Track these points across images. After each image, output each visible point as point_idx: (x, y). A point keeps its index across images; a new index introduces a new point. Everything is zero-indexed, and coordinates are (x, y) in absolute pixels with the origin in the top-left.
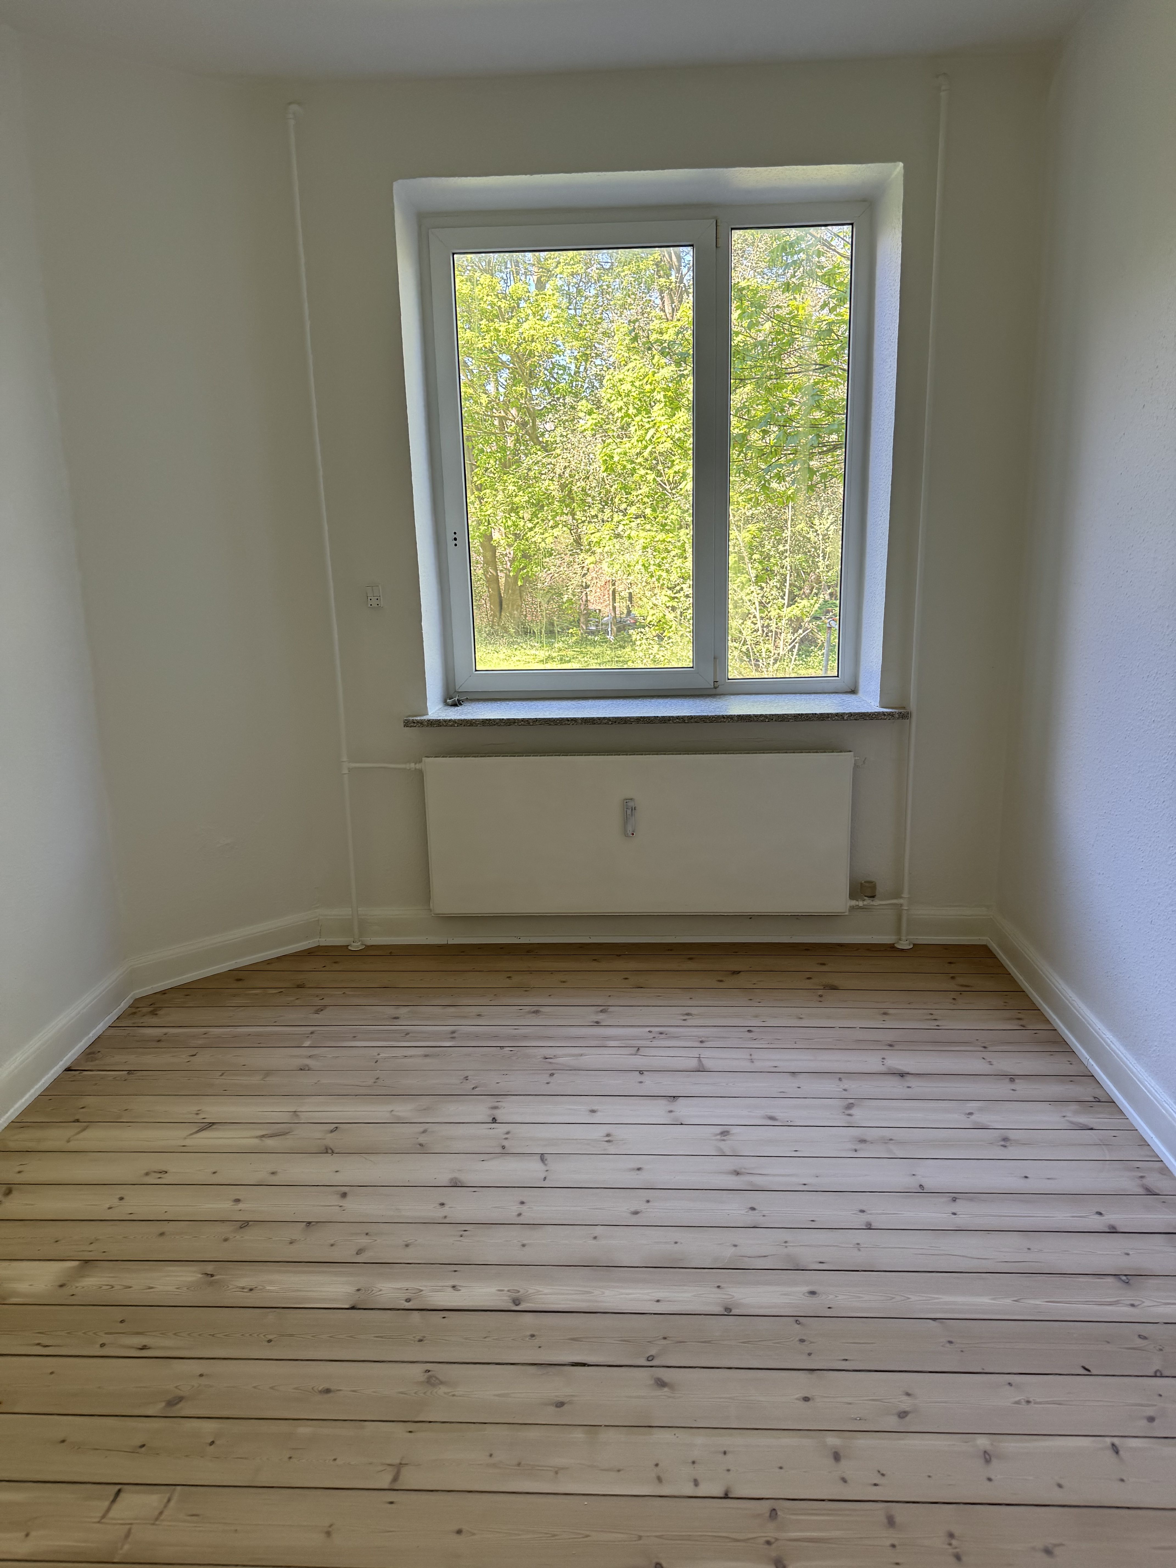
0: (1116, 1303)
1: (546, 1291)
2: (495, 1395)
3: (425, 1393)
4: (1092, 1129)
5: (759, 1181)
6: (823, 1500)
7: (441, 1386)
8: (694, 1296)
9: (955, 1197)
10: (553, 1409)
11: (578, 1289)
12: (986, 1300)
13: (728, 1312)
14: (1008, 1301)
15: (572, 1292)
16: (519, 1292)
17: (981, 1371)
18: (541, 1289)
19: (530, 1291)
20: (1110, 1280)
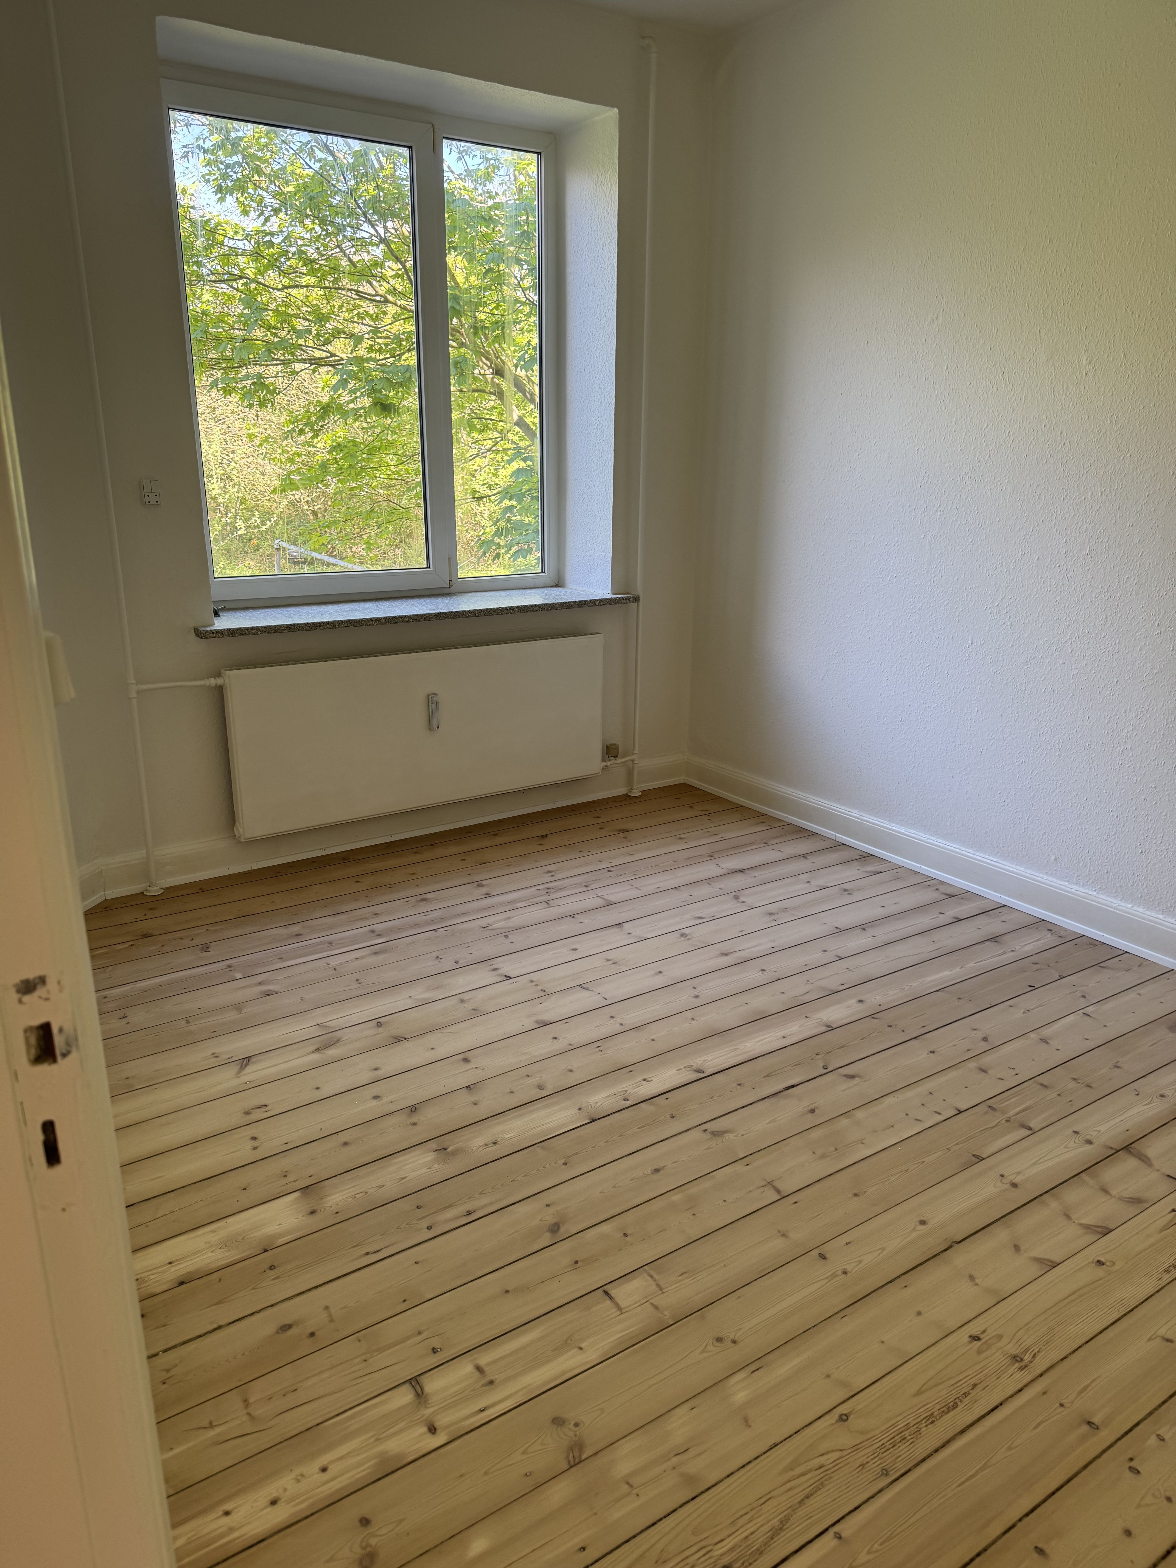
0: (1004, 953)
1: (710, 1058)
2: (767, 1124)
3: (722, 1142)
4: (881, 872)
5: (746, 954)
6: (1004, 1092)
7: (726, 1135)
8: (799, 1027)
9: (863, 927)
10: (810, 1116)
11: (726, 1050)
12: (947, 973)
13: (831, 1028)
14: (958, 970)
15: (726, 1053)
16: (692, 1066)
17: (989, 1006)
18: (706, 1059)
19: (700, 1063)
20: (987, 943)
